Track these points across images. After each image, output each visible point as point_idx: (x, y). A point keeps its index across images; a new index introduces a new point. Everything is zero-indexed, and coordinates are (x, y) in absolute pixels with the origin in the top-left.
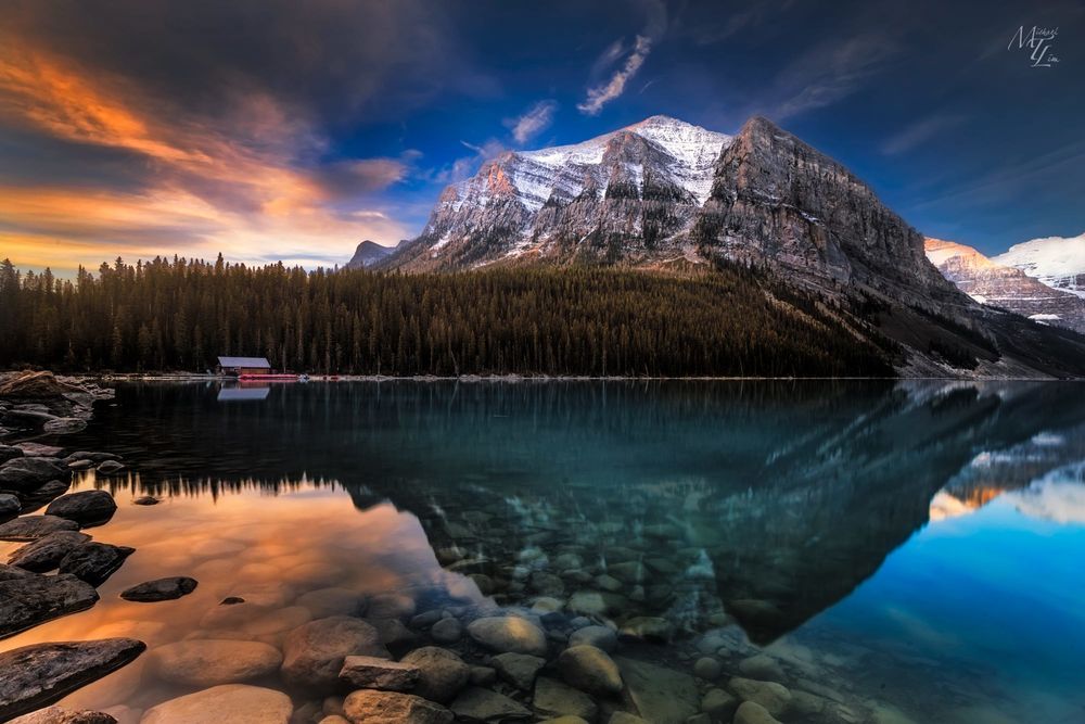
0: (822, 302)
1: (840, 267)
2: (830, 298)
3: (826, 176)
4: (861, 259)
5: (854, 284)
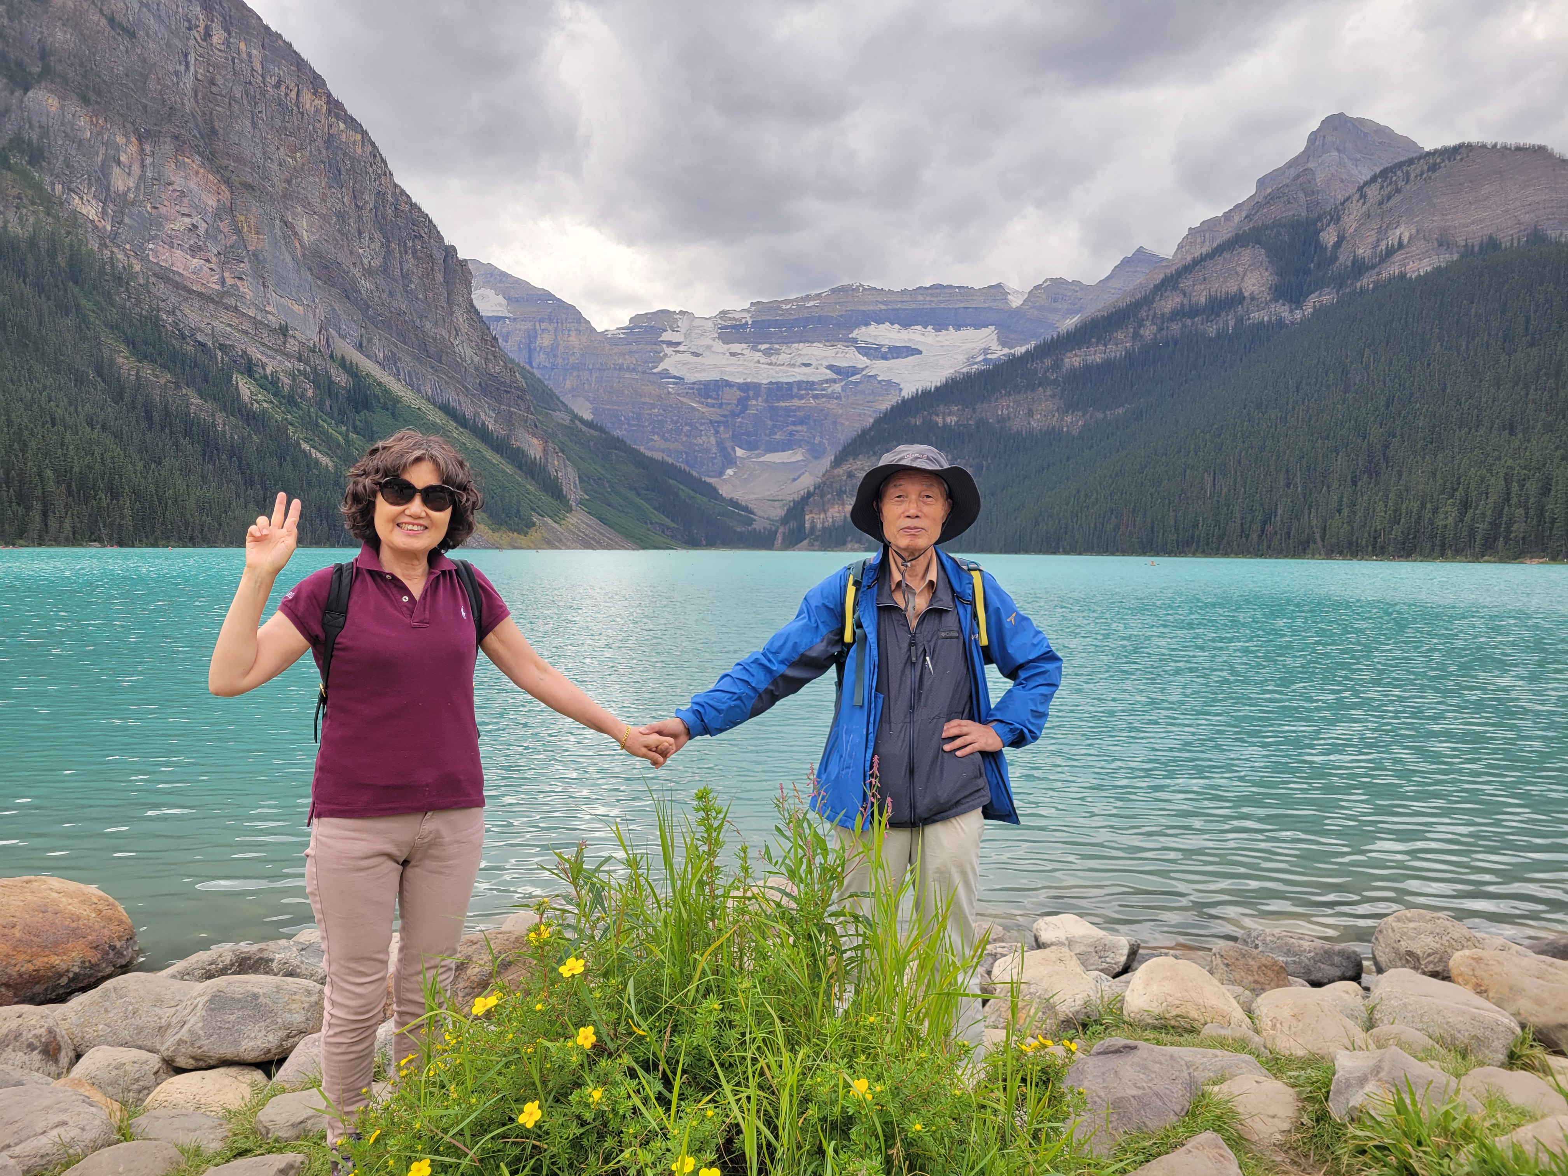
0: (250, 376)
1: (299, 301)
2: (268, 372)
3: (278, 85)
4: (350, 293)
5: (329, 346)
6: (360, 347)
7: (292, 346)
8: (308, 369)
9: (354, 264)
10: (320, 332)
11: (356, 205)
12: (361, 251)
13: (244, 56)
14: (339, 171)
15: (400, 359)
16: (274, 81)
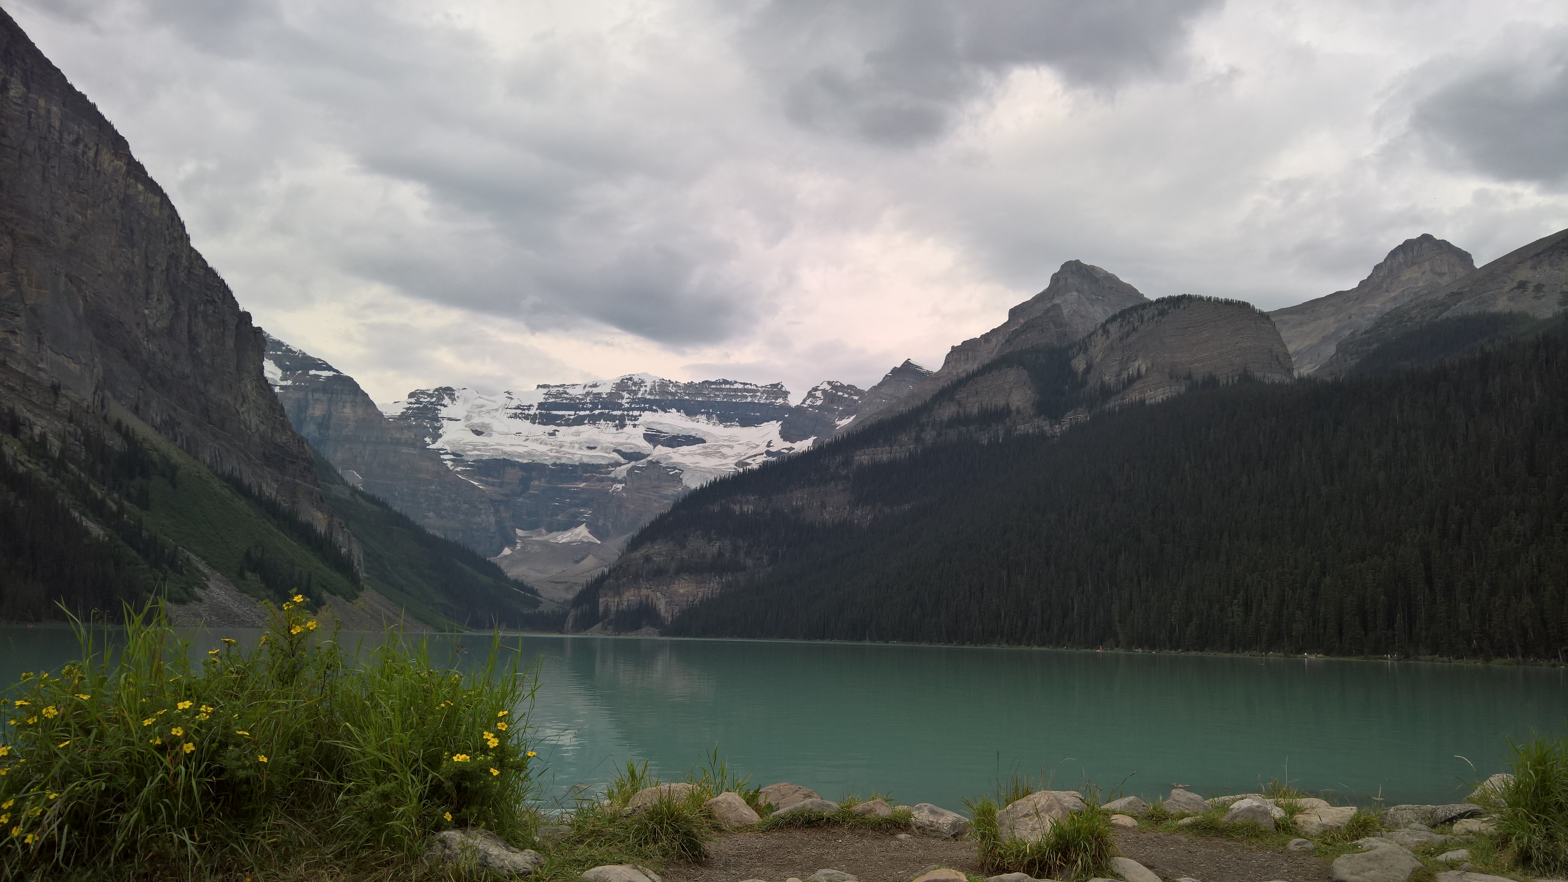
0: (15, 434)
1: (76, 359)
3: (75, 143)
4: (129, 354)
5: (103, 407)
6: (136, 410)
7: (64, 405)
8: (79, 431)
9: (138, 324)
10: (95, 393)
11: (147, 267)
12: (146, 312)
13: (42, 112)
14: (132, 231)
15: (179, 424)
16: (72, 138)
